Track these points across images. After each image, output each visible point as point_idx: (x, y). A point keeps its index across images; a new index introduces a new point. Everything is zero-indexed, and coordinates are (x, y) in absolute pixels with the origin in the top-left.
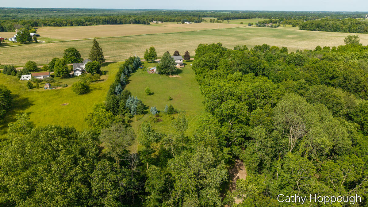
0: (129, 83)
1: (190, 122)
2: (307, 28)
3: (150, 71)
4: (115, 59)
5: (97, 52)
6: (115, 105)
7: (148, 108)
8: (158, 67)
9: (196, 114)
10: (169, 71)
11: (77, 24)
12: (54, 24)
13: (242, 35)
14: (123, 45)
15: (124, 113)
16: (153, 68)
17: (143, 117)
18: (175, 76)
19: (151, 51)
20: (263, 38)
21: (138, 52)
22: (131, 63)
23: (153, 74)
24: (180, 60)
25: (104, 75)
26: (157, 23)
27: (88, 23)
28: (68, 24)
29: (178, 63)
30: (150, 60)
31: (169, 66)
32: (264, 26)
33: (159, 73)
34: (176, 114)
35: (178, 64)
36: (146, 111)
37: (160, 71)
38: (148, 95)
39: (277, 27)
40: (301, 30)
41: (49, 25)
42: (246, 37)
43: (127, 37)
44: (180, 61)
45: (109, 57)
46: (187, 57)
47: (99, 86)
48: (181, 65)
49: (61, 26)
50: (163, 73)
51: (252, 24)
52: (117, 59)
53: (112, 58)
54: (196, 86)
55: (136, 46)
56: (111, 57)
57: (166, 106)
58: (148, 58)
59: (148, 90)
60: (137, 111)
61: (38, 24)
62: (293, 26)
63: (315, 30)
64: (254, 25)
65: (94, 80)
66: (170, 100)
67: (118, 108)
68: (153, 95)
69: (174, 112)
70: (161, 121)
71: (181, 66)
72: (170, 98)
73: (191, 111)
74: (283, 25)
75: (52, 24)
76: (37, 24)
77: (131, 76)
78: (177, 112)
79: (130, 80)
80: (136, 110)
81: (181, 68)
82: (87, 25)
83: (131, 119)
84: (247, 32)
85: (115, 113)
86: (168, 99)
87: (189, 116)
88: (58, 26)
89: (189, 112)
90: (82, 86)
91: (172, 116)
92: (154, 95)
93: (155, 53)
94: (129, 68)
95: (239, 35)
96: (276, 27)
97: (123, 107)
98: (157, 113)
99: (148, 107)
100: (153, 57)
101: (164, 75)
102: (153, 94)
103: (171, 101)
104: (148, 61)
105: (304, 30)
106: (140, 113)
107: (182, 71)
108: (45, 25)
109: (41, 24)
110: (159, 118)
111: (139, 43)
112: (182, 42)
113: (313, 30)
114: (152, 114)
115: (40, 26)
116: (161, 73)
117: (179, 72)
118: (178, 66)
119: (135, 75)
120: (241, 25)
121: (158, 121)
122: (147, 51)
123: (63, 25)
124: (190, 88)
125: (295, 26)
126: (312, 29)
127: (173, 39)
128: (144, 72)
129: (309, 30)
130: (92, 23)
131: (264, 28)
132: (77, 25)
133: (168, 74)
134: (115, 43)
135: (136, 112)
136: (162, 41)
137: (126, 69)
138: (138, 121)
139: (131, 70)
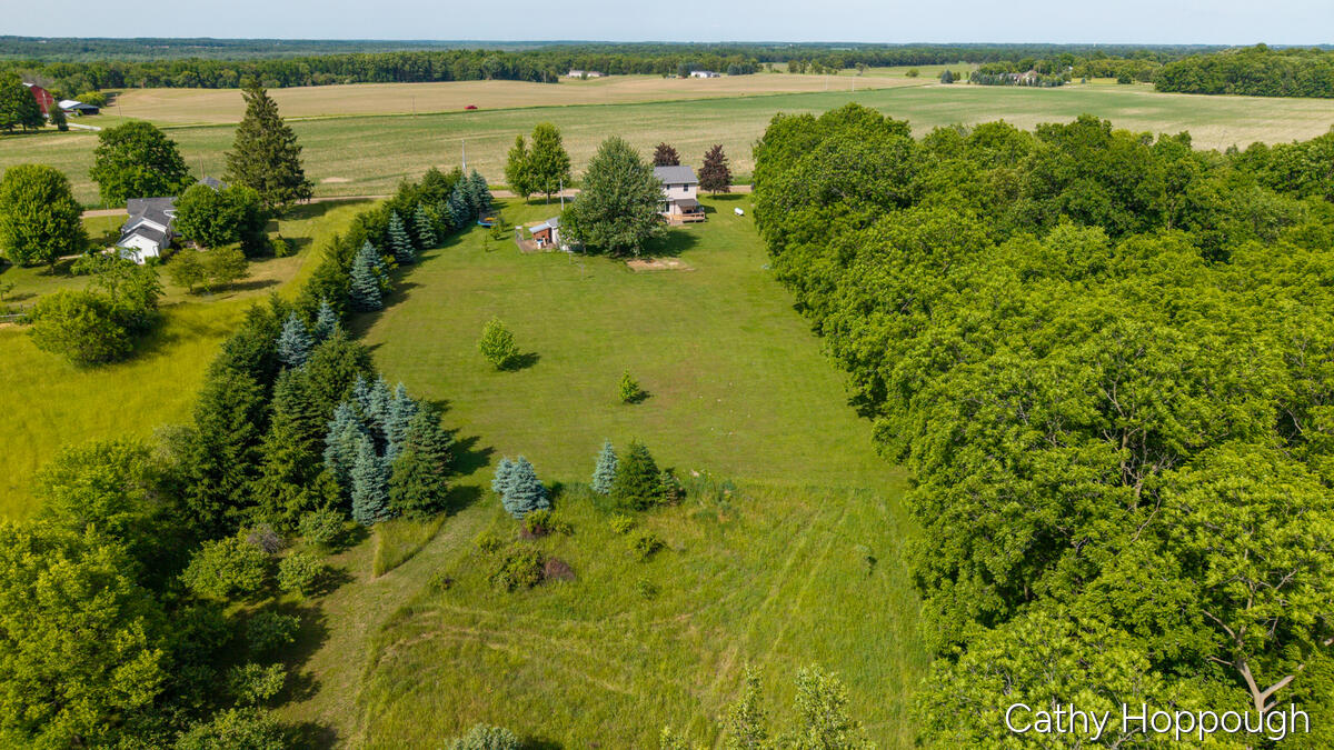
0: (405, 298)
1: (780, 576)
2: (1189, 84)
3: (529, 236)
4: (371, 188)
5: (266, 146)
6: (230, 452)
7: (483, 459)
8: (569, 219)
9: (807, 509)
10: (629, 237)
11: (279, 80)
12: (190, 78)
13: (930, 107)
14: (429, 138)
15: (296, 514)
16: (548, 225)
17: (431, 539)
18: (659, 264)
19: (540, 145)
20: (1025, 116)
21: (490, 161)
22: (430, 197)
23: (545, 252)
24: (686, 186)
25: (284, 256)
26: (584, 78)
27: (322, 78)
28: (241, 80)
29: (674, 202)
30: (534, 191)
31: (627, 212)
32: (1007, 80)
33: (577, 250)
34: (673, 509)
35: (671, 207)
36: (464, 481)
37: (581, 236)
38: (502, 368)
39: (1060, 84)
40: (1164, 91)
41: (169, 84)
42: (949, 113)
43: (456, 116)
44: (686, 190)
45: (347, 180)
46: (715, 174)
47: (228, 317)
48: (689, 212)
49: (214, 86)
50: (595, 251)
51: (958, 77)
52: (383, 187)
53: (359, 185)
54: (776, 316)
55: (482, 141)
56: (358, 181)
57: (604, 452)
58: (527, 178)
59: (499, 338)
60: (393, 492)
61: (126, 80)
62: (1121, 82)
63: (1220, 91)
64: (964, 80)
65: (212, 281)
66: (631, 400)
67: (249, 473)
68: (527, 370)
69: (657, 494)
70: (568, 571)
71: (689, 218)
72: (633, 387)
73: (776, 483)
74: (1080, 80)
75: (181, 78)
76: (123, 78)
77: (427, 265)
78: (682, 494)
79: (412, 285)
80: (385, 488)
81: (688, 228)
82: (314, 84)
83: (338, 562)
84: (948, 101)
85: (232, 512)
86: (620, 395)
87: (763, 523)
88: (205, 86)
89: (760, 488)
90: (92, 315)
91: (646, 533)
92: (535, 367)
93: (559, 154)
94: (420, 221)
95: (918, 108)
96: (1053, 85)
97: (282, 470)
98: (542, 501)
99: (489, 451)
100: (551, 172)
101: (600, 257)
102: (528, 361)
103: (638, 409)
104: (524, 194)
105: (1174, 91)
106: (415, 508)
107: (694, 238)
108: (154, 82)
109: (138, 79)
110: (550, 545)
111: (498, 131)
112: (686, 128)
113: (1212, 93)
114: (502, 515)
115: (133, 86)
116: (586, 249)
117: (677, 243)
118: (674, 216)
119: (447, 255)
120: (912, 79)
121: (541, 579)
122: (521, 144)
123: (224, 85)
124: (745, 329)
125: (1129, 83)
126: (1211, 87)
127: (648, 120)
128: (496, 244)
129: (1194, 92)
130: (335, 77)
131: (1005, 87)
132: (278, 83)
133: (624, 251)
134: (397, 133)
135: (385, 502)
136: (598, 125)
137: (395, 224)
138: (387, 577)
139: (427, 232)
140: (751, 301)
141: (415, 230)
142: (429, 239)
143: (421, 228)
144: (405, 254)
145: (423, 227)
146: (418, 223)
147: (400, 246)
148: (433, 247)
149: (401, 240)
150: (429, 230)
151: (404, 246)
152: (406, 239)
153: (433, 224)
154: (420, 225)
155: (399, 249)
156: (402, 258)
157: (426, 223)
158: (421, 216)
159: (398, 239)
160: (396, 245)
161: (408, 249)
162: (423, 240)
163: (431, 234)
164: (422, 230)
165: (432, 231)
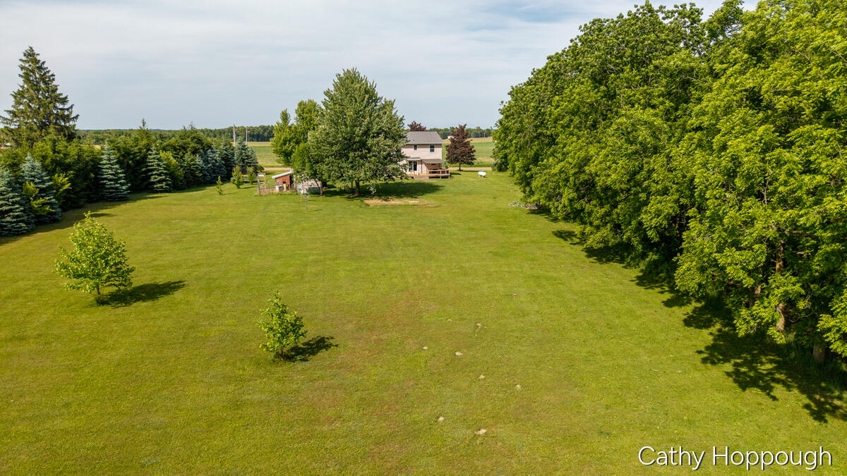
16: (291, 172)
18: (397, 202)
19: (303, 119)
23: (280, 194)
24: (432, 147)
29: (422, 162)
35: (419, 166)
38: (104, 301)
44: (432, 151)
46: (460, 149)
48: (434, 169)
50: (333, 194)
58: (288, 146)
71: (435, 175)
81: (433, 181)
107: (438, 187)
117: (421, 189)
118: (421, 174)
122: (285, 118)
139: (159, 175)
140: (501, 229)
141: (145, 172)
142: (160, 181)
143: (152, 170)
144: (117, 188)
145: (155, 169)
146: (149, 166)
147: (110, 180)
148: (166, 191)
149: (111, 174)
150: (162, 173)
151: (116, 181)
152: (118, 173)
153: (167, 167)
154: (152, 168)
155: (109, 183)
156: (112, 193)
157: (158, 165)
158: (154, 158)
159: (108, 173)
160: (105, 179)
161: (120, 183)
162: (154, 183)
163: (164, 177)
164: (154, 173)
165: (165, 174)
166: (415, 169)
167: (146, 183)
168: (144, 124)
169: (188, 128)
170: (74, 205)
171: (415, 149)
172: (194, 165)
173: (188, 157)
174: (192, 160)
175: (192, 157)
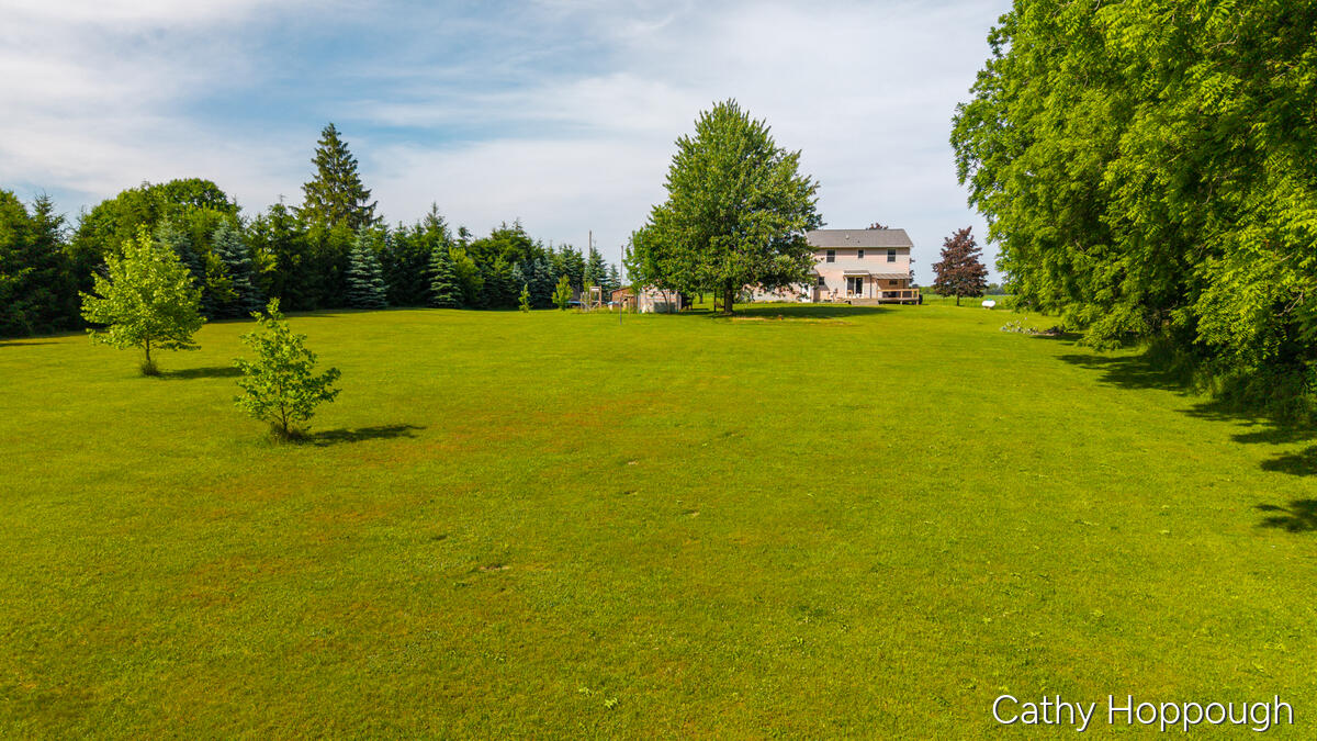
24: (891, 254)
35: (865, 286)
44: (891, 259)
139: (443, 281)
141: (423, 277)
142: (444, 291)
143: (435, 274)
144: (368, 289)
145: (439, 273)
146: (431, 268)
147: (361, 277)
148: (450, 306)
149: (363, 269)
150: (447, 278)
151: (368, 278)
152: (373, 268)
153: (457, 272)
154: (434, 270)
155: (359, 281)
156: (361, 296)
157: (444, 267)
158: (439, 257)
159: (358, 267)
160: (354, 275)
161: (374, 283)
162: (435, 293)
163: (450, 285)
164: (436, 278)
165: (454, 281)
166: (859, 290)
167: (424, 293)
168: (435, 209)
169: (510, 227)
170: (295, 304)
171: (861, 256)
172: (505, 275)
173: (499, 264)
174: (505, 268)
175: (505, 263)
